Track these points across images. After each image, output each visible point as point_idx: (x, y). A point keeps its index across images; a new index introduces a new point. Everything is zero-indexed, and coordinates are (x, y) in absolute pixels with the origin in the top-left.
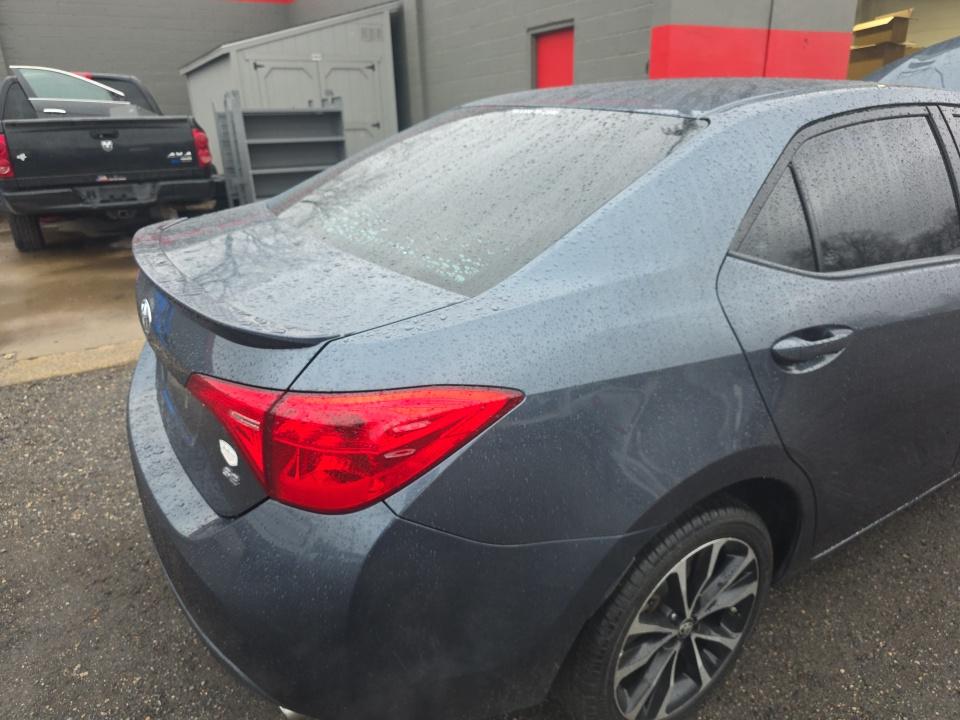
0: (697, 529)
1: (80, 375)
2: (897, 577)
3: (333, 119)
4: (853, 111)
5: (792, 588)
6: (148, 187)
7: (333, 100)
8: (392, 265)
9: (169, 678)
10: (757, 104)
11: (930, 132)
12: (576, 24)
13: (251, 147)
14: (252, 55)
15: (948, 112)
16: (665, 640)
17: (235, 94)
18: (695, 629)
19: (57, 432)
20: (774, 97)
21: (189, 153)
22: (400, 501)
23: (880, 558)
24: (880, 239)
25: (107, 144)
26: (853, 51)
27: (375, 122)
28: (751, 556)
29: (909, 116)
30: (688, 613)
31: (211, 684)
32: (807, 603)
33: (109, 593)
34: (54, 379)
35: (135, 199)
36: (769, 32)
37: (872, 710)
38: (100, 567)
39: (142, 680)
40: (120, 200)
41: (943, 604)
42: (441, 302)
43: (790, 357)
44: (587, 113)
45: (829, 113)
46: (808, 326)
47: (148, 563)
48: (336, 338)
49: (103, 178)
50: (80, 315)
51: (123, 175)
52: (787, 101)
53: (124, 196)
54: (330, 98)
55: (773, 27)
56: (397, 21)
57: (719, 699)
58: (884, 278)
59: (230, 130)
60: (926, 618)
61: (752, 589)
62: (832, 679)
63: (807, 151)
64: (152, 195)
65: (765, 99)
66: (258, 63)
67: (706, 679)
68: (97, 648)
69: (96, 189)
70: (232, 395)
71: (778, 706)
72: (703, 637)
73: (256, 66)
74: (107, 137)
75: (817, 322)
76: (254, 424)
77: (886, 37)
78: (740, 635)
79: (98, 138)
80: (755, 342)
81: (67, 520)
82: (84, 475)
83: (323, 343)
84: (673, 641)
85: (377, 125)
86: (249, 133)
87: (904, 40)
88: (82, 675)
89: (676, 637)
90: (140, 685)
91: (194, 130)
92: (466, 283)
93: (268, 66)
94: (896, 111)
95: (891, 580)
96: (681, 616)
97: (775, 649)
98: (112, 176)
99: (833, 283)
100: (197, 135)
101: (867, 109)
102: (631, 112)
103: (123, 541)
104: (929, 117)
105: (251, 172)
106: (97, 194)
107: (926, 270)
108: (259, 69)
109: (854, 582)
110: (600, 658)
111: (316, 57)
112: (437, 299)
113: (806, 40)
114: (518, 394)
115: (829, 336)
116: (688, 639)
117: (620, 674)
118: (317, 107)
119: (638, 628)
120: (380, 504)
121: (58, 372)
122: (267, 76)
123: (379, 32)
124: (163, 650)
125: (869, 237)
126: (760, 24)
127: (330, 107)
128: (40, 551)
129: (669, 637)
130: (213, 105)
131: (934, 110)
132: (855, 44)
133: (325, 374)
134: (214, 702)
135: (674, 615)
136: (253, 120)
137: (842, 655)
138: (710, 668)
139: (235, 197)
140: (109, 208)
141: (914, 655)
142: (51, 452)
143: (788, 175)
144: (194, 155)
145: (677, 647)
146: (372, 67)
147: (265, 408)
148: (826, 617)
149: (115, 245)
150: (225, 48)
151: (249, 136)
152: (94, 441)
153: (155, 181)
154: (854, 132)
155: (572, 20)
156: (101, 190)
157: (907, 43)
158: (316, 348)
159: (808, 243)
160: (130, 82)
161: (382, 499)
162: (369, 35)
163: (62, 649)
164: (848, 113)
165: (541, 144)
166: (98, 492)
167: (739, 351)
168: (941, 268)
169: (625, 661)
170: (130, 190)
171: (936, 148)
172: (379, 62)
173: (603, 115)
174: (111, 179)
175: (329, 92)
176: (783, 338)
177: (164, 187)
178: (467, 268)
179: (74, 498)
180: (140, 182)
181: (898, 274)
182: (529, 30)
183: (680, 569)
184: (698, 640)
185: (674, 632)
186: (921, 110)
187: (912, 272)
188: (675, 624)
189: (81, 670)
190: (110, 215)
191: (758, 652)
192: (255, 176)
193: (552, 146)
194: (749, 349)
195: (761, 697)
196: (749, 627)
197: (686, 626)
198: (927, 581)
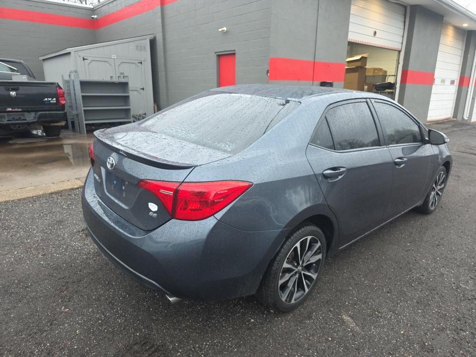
0: (303, 232)
1: (19, 200)
2: (368, 260)
3: (124, 85)
4: (344, 100)
5: (333, 265)
6: (33, 114)
7: (124, 77)
8: (204, 145)
9: (104, 308)
10: (315, 98)
11: (368, 107)
12: (236, 52)
13: (83, 97)
14: (82, 54)
15: (373, 101)
16: (294, 272)
17: (76, 72)
18: (303, 270)
19: (17, 224)
20: (319, 95)
21: (55, 99)
22: (219, 215)
23: (362, 254)
24: (359, 142)
25: (13, 93)
26: (346, 69)
27: (142, 88)
28: (319, 244)
29: (361, 102)
30: (301, 263)
31: (122, 309)
32: (338, 269)
33: (67, 282)
34: (7, 202)
35: (26, 120)
36: (314, 62)
37: (360, 298)
38: (59, 274)
39: (93, 310)
40: (17, 120)
41: (382, 267)
42: (226, 157)
43: (328, 176)
44: (261, 97)
45: (336, 101)
46: (333, 167)
47: (81, 271)
48: (197, 166)
49: (10, 109)
50: (8, 174)
51: (21, 108)
52: (323, 97)
53: (20, 118)
54: (122, 76)
55: (316, 61)
56: (153, 43)
57: (311, 299)
58: (355, 153)
59: (72, 88)
60: (377, 271)
61: (320, 256)
62: (347, 291)
63: (330, 113)
64: (35, 118)
65: (317, 96)
66: (85, 58)
67: (307, 290)
68: (69, 301)
69: (5, 114)
70: (162, 185)
71: (330, 300)
72: (305, 273)
73: (84, 59)
74: (13, 90)
75: (335, 166)
76: (171, 193)
77: (359, 64)
78: (317, 274)
79: (9, 90)
80: (318, 171)
81: (37, 258)
82: (38, 240)
83: (193, 168)
84: (296, 273)
85: (143, 89)
86: (82, 90)
87: (366, 65)
88: (66, 310)
89: (296, 272)
90: (92, 311)
91: (58, 88)
92: (232, 151)
93: (90, 59)
94: (357, 100)
95: (366, 261)
96: (298, 264)
97: (329, 283)
98: (14, 108)
99: (340, 154)
100: (59, 91)
101: (347, 100)
102: (276, 98)
103: (66, 264)
104: (367, 102)
105: (83, 108)
106: (6, 117)
107: (368, 151)
108: (85, 60)
109: (354, 262)
110: (274, 274)
111: (114, 56)
112: (223, 155)
113: (328, 66)
114: (251, 184)
115: (340, 170)
116: (301, 273)
117: (281, 282)
118: (115, 80)
119: (286, 265)
120: (213, 217)
121: (7, 199)
122: (89, 64)
123: (145, 47)
124: (98, 300)
125: (355, 142)
126: (311, 59)
127: (122, 80)
128: (29, 269)
129: (295, 271)
130: (62, 76)
131: (368, 100)
132: (348, 66)
133: (195, 177)
134: (125, 314)
135: (296, 264)
136: (84, 84)
137: (351, 284)
138: (308, 286)
139: (73, 120)
140: (13, 124)
141: (374, 282)
142: (17, 232)
143: (325, 120)
144: (57, 100)
145: (297, 276)
146: (141, 63)
147: (175, 188)
148: (345, 273)
149: (11, 142)
150: (68, 50)
151: (82, 92)
152: (37, 227)
153: (36, 111)
154: (344, 107)
155: (235, 51)
156: (8, 115)
157: (367, 67)
158: (191, 169)
159: (332, 143)
160: (20, 63)
161: (213, 215)
162: (140, 48)
163: (54, 302)
164: (342, 101)
165: (247, 107)
166: (48, 246)
167: (313, 173)
168: (372, 150)
169: (282, 277)
170: (24, 115)
171: (370, 112)
172: (144, 61)
173: (266, 98)
174: (14, 110)
175: (122, 74)
176: (326, 170)
177: (41, 114)
178: (231, 146)
179: (37, 249)
180: (28, 112)
181: (359, 152)
182: (216, 53)
183: (298, 245)
184: (304, 274)
185: (296, 270)
186: (364, 100)
187: (363, 151)
188: (296, 267)
189: (65, 308)
190: (12, 127)
191: (323, 285)
192: (84, 110)
193: (251, 108)
194: (316, 173)
195: (325, 298)
196: (320, 271)
197: (300, 268)
198: (377, 260)
